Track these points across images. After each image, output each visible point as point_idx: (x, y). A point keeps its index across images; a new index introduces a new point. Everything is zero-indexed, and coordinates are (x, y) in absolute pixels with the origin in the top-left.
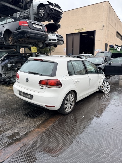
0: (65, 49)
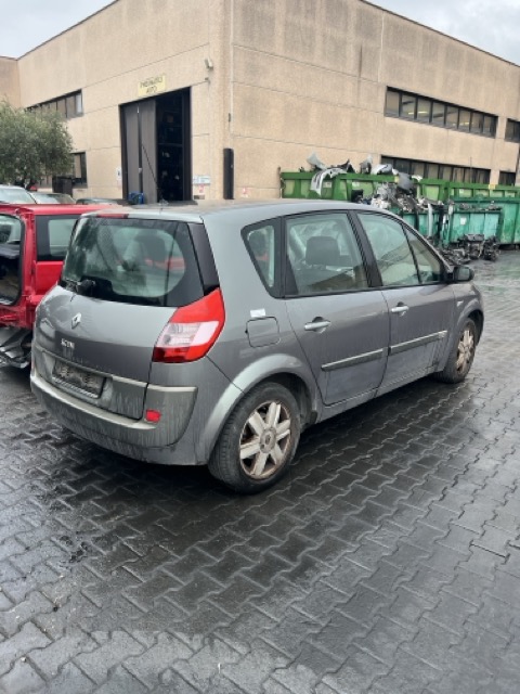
0: (120, 169)
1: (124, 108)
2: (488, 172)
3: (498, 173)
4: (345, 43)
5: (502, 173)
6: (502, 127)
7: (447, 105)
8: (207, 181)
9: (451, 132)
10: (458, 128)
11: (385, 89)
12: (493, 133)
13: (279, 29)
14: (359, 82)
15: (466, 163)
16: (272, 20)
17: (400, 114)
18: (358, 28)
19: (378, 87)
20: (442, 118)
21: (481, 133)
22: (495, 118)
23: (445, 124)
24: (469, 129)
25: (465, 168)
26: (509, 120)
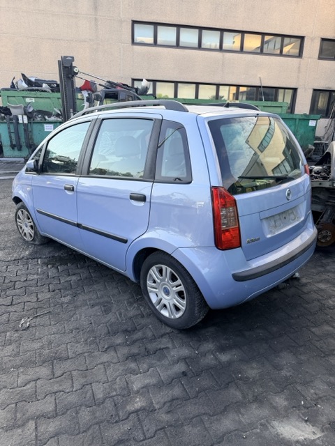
2: (294, 90)
3: (311, 91)
5: (315, 90)
6: (312, 47)
7: (222, 30)
10: (241, 50)
11: (131, 23)
12: (299, 54)
14: (96, 19)
19: (121, 21)
22: (302, 38)
23: (221, 48)
24: (261, 52)
26: (323, 40)
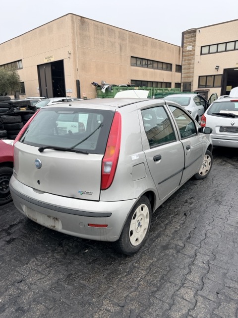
0: (38, 88)
1: (38, 66)
2: (170, 83)
3: (174, 83)
4: (115, 42)
6: (174, 68)
7: (153, 61)
8: (71, 91)
9: (155, 70)
10: (158, 68)
11: (130, 57)
12: (171, 70)
13: (92, 40)
14: (121, 55)
15: (162, 81)
16: (90, 37)
17: (136, 65)
18: (119, 37)
19: (128, 56)
20: (152, 65)
21: (167, 70)
22: (171, 64)
23: (153, 68)
24: (162, 69)
25: (162, 82)
26: (176, 65)
